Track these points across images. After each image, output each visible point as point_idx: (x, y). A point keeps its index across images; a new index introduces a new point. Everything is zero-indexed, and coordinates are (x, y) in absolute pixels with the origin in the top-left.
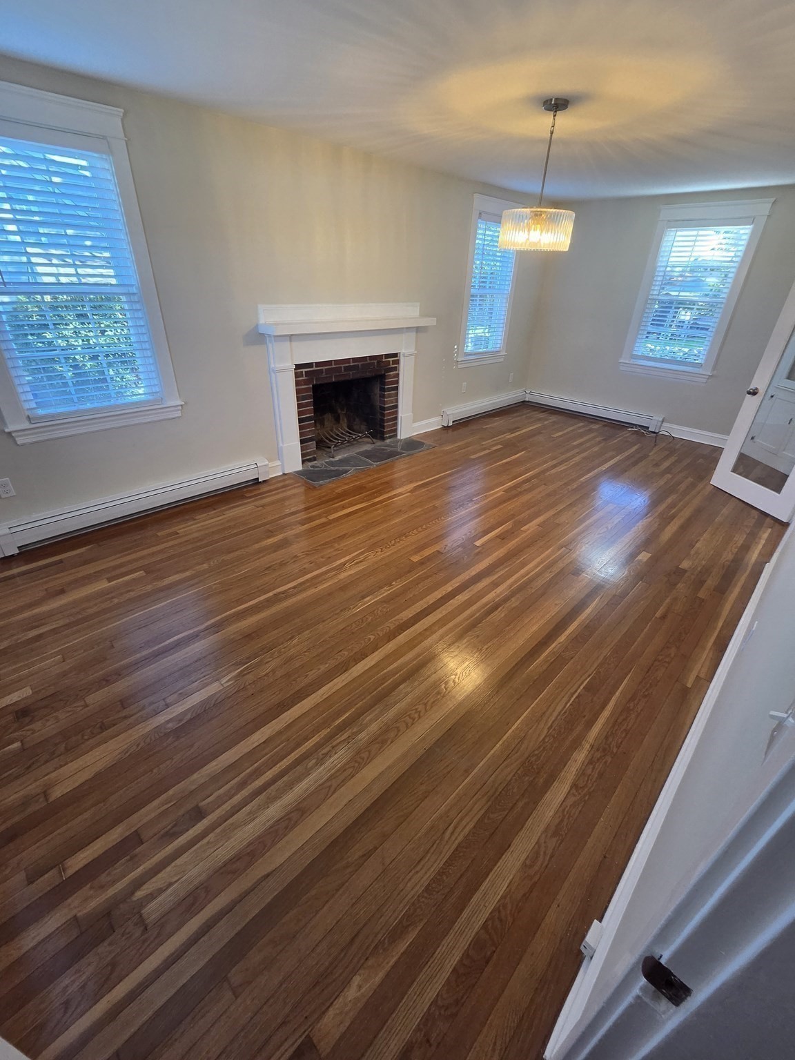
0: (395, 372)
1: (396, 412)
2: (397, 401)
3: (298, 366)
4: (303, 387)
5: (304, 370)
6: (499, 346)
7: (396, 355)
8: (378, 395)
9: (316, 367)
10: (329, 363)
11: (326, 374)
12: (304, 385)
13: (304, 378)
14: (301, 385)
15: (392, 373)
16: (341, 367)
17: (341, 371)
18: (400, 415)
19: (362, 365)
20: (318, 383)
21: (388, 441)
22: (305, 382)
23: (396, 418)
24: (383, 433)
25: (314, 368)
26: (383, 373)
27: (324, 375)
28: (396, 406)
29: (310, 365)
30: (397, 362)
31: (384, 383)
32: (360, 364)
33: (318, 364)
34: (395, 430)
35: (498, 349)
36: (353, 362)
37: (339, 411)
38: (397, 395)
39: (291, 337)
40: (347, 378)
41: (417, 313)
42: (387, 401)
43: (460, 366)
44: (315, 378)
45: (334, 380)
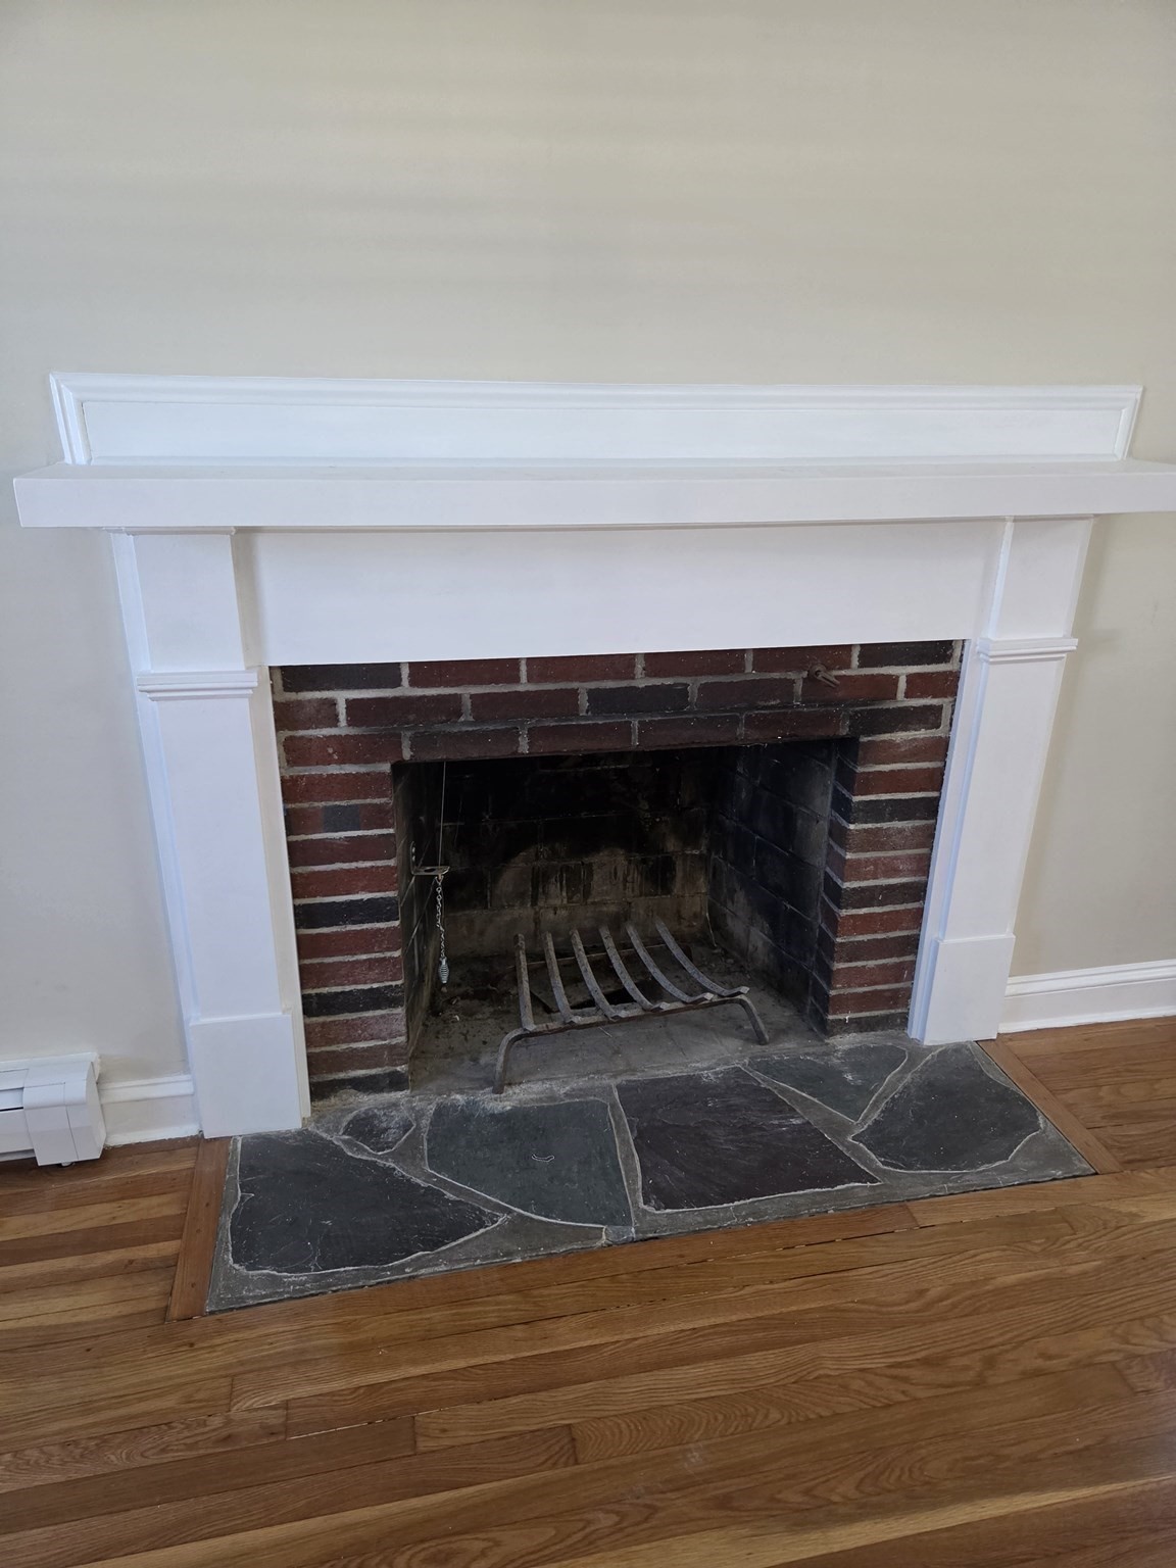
0: (922, 734)
1: (918, 917)
2: (924, 865)
3: (292, 678)
4: (335, 769)
5: (343, 696)
7: (942, 650)
8: (824, 825)
9: (413, 683)
10: (505, 669)
11: (478, 720)
12: (342, 761)
13: (343, 728)
15: (899, 736)
16: (574, 693)
17: (574, 711)
18: (930, 932)
19: (704, 688)
20: (428, 757)
21: (844, 1042)
22: (349, 751)
23: (912, 945)
24: (825, 1003)
25: (406, 690)
26: (844, 731)
27: (463, 724)
28: (919, 892)
29: (377, 673)
30: (949, 685)
31: (848, 779)
32: (694, 684)
33: (423, 672)
34: (902, 998)
36: (648, 674)
37: (671, 845)
38: (928, 837)
40: (609, 744)
41: (1115, 445)
42: (859, 863)
44: (406, 733)
45: (524, 747)
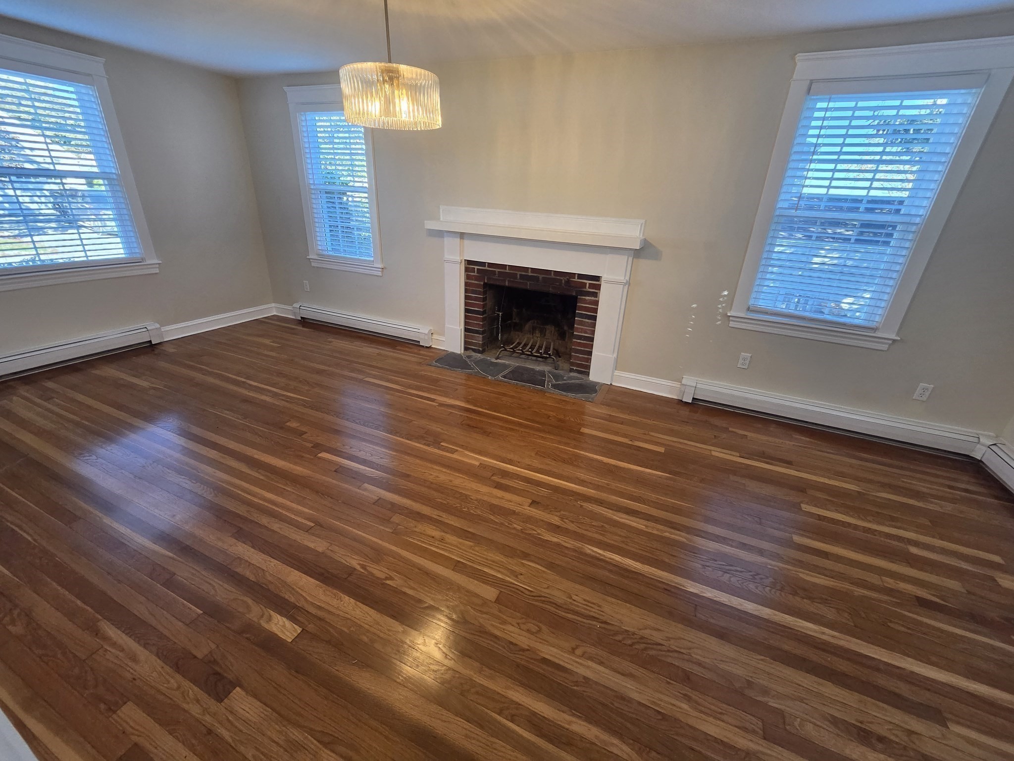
0: (592, 298)
1: (591, 345)
2: (593, 332)
3: (469, 262)
4: (473, 282)
5: (476, 267)
6: (877, 319)
7: (597, 278)
9: (488, 267)
10: (504, 266)
11: (499, 277)
13: (475, 274)
14: (473, 280)
15: (587, 298)
16: (517, 274)
17: (517, 278)
18: (594, 351)
19: (543, 278)
20: (490, 283)
21: (573, 374)
22: (476, 278)
23: (590, 353)
25: (486, 268)
26: (574, 294)
27: (496, 277)
28: (592, 339)
29: (483, 264)
30: (598, 287)
31: (574, 307)
32: (541, 276)
33: (490, 265)
35: (873, 325)
36: (532, 272)
38: (594, 325)
39: (462, 235)
40: (523, 287)
41: (636, 233)
42: (577, 328)
43: (732, 324)
44: (486, 277)
45: (507, 284)
